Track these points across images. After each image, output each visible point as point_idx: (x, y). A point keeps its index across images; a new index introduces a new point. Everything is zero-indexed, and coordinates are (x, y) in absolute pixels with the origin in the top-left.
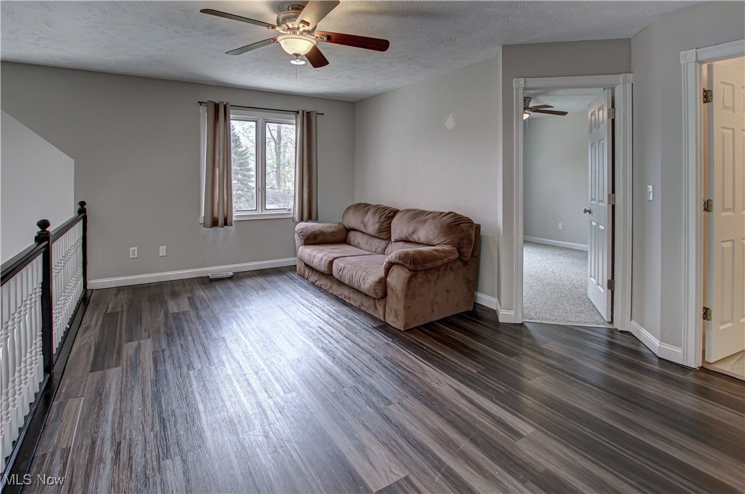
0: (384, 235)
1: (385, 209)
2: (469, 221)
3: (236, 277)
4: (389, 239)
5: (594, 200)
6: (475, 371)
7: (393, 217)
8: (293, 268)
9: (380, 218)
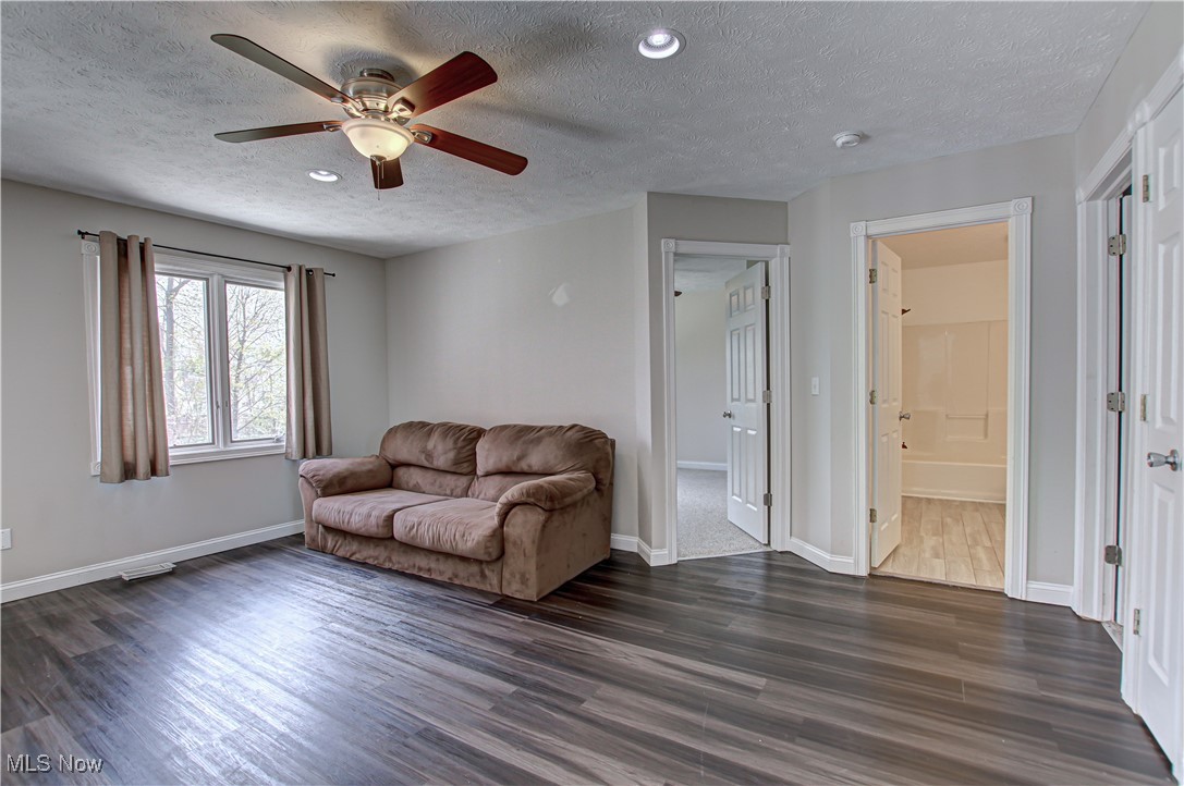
0: (465, 468)
1: (461, 428)
2: (604, 436)
3: (185, 571)
4: (473, 472)
5: (738, 400)
6: (661, 631)
7: (479, 437)
8: (298, 539)
9: (455, 442)
